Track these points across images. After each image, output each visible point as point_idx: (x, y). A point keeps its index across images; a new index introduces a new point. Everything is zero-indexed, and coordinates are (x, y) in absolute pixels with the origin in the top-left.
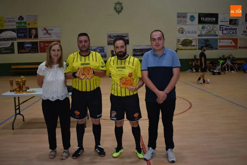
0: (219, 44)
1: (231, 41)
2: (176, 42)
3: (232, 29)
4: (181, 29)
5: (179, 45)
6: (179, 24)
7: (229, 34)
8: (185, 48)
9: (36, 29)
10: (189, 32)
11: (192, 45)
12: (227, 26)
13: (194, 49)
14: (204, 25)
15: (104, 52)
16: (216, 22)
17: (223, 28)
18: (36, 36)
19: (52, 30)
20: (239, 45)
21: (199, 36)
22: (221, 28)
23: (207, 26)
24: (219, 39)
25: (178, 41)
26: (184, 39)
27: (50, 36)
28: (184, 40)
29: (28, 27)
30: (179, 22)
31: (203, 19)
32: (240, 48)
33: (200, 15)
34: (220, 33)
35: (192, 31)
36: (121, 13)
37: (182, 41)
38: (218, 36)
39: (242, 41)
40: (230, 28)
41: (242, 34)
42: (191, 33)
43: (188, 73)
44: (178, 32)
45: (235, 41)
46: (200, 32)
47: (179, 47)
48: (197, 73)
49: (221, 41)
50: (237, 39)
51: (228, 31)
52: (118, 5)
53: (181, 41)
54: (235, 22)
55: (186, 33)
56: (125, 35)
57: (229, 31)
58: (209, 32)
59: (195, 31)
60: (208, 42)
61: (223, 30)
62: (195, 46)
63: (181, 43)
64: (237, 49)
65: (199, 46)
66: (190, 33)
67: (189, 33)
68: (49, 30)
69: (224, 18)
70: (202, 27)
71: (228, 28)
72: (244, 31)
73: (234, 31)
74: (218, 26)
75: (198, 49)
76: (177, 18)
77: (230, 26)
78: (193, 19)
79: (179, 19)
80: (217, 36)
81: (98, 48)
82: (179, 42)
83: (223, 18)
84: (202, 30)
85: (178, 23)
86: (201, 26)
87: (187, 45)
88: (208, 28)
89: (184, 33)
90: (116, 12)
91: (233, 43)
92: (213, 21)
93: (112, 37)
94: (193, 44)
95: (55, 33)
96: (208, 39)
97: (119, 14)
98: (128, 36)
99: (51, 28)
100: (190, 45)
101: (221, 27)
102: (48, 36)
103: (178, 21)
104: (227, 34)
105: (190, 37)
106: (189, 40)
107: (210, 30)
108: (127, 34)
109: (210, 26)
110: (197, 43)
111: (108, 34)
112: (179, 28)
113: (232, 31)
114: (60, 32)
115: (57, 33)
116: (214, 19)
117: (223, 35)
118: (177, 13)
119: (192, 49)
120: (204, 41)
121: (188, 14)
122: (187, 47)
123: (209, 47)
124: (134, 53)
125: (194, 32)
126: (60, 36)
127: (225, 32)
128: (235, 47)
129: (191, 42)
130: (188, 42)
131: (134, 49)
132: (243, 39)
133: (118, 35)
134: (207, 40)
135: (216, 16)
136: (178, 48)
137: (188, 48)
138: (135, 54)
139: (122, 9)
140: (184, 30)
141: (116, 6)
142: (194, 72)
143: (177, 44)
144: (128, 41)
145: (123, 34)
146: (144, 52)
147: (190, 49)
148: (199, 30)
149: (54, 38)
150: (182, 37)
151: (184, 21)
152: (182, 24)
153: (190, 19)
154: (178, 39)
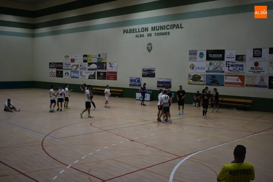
0: (225, 81)
1: (237, 78)
3: (238, 65)
4: (192, 66)
5: (190, 79)
6: (191, 60)
7: (235, 71)
8: (195, 83)
9: (106, 63)
10: (198, 68)
12: (233, 63)
13: (202, 85)
14: (212, 62)
15: (140, 82)
16: (223, 59)
17: (229, 64)
18: (106, 68)
20: (246, 83)
21: (207, 72)
22: (227, 65)
23: (214, 62)
24: (225, 75)
25: (190, 76)
26: (193, 74)
28: (194, 75)
29: (103, 61)
31: (210, 55)
32: (247, 85)
33: (208, 52)
34: (226, 69)
36: (151, 52)
38: (225, 72)
39: (248, 78)
40: (236, 64)
41: (249, 71)
42: (200, 69)
45: (242, 78)
46: (208, 68)
49: (228, 77)
50: (244, 76)
51: (234, 67)
52: (149, 46)
53: (191, 76)
54: (242, 58)
56: (153, 70)
57: (236, 67)
58: (216, 68)
59: (203, 68)
60: (215, 78)
61: (229, 67)
63: (192, 78)
64: (244, 87)
69: (231, 54)
70: (210, 63)
71: (235, 64)
72: (251, 68)
73: (241, 68)
74: (224, 63)
75: (206, 85)
76: (189, 55)
77: (237, 62)
78: (202, 56)
79: (191, 56)
80: (223, 72)
81: (136, 79)
83: (229, 54)
84: (209, 66)
86: (208, 62)
87: (197, 81)
88: (215, 64)
89: (194, 69)
90: (148, 51)
91: (239, 80)
92: (220, 57)
93: (145, 70)
94: (201, 79)
96: (215, 75)
99: (113, 63)
100: (199, 80)
101: (227, 63)
103: (190, 58)
104: (233, 71)
105: (199, 72)
106: (198, 75)
107: (217, 66)
108: (154, 68)
109: (217, 62)
110: (205, 79)
113: (239, 68)
116: (221, 55)
117: (229, 71)
118: (189, 51)
119: (200, 84)
120: (211, 77)
121: (198, 51)
123: (215, 83)
125: (202, 68)
126: (118, 69)
127: (231, 68)
128: (242, 85)
129: (199, 77)
130: (197, 77)
131: (158, 81)
132: (250, 76)
134: (213, 76)
135: (222, 52)
136: (189, 82)
139: (152, 48)
140: (194, 66)
141: (148, 46)
143: (188, 79)
144: (155, 75)
145: (152, 68)
146: (165, 85)
147: (199, 84)
148: (207, 66)
149: (114, 70)
150: (193, 73)
151: (194, 58)
152: (193, 60)
153: (199, 56)
154: (189, 74)
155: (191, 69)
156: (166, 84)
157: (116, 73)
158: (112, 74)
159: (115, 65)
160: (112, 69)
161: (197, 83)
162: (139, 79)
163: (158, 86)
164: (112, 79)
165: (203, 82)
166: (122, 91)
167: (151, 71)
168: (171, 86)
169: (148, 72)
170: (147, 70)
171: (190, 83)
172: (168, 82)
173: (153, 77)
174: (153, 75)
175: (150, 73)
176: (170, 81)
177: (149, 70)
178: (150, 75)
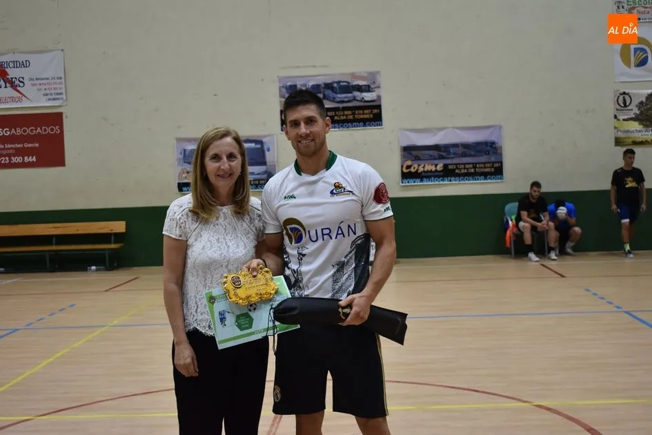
2: (610, 107)
4: (632, 47)
5: (624, 120)
15: (264, 163)
19: (25, 64)
25: (623, 100)
26: (649, 91)
27: (18, 95)
28: (651, 97)
37: (641, 103)
44: (618, 59)
47: (628, 131)
53: (636, 101)
56: (362, 83)
63: (638, 112)
68: (11, 65)
82: (625, 106)
95: (37, 79)
98: (379, 87)
99: (21, 58)
102: (10, 92)
103: (620, 5)
108: (373, 76)
111: (281, 79)
114: (63, 76)
115: (47, 79)
124: (408, 167)
126: (63, 91)
131: (405, 144)
133: (329, 81)
136: (620, 135)
138: (412, 170)
140: (649, 45)
143: (615, 117)
144: (375, 111)
145: (353, 75)
146: (456, 161)
149: (34, 101)
151: (648, 5)
152: (639, 19)
154: (621, 94)
155: (628, 64)
156: (465, 160)
157: (56, 119)
158: (19, 132)
159: (43, 66)
160: (13, 99)
162: (261, 142)
163: (406, 176)
164: (18, 159)
166: (119, 227)
167: (348, 88)
168: (501, 163)
169: (325, 98)
170: (316, 89)
171: (630, 141)
172: (478, 144)
173: (365, 125)
174: (363, 114)
175: (341, 105)
176: (496, 141)
177: (335, 85)
178: (346, 113)
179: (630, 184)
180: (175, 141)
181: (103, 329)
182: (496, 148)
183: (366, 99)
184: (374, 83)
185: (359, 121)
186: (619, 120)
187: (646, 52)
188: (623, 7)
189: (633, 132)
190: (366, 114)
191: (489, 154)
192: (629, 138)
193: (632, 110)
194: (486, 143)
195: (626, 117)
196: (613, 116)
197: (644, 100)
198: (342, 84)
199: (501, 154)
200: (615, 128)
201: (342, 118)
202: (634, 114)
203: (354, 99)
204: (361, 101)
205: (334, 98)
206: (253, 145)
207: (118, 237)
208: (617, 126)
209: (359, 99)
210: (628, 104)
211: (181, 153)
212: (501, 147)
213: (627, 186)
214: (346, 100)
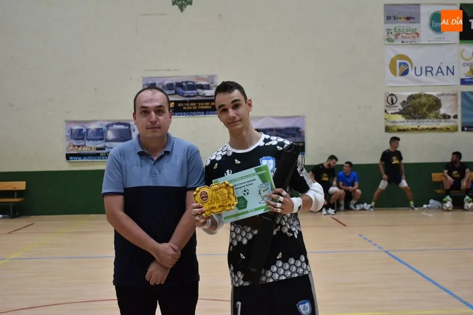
2: (382, 105)
4: (398, 62)
5: (392, 114)
6: (392, 41)
8: (416, 127)
10: (428, 70)
11: (438, 113)
13: (448, 130)
21: (463, 82)
25: (391, 100)
26: (410, 94)
28: (411, 97)
30: (393, 37)
33: (467, 11)
35: (440, 67)
36: (189, 6)
37: (404, 102)
42: (434, 72)
43: (424, 213)
44: (388, 70)
46: (468, 69)
47: (394, 122)
48: (458, 213)
53: (400, 101)
55: (418, 73)
56: (203, 83)
59: (448, 67)
62: (449, 117)
63: (401, 108)
65: (463, 115)
66: (431, 71)
67: (426, 71)
75: (463, 130)
76: (385, 23)
79: (392, 26)
81: (110, 128)
82: (393, 103)
85: (389, 40)
86: (469, 49)
87: (423, 117)
89: (411, 73)
90: (174, 4)
94: (442, 111)
97: (182, 10)
100: (432, 115)
103: (389, 31)
105: (431, 86)
106: (430, 96)
108: (212, 77)
110: (459, 108)
111: (144, 79)
112: (393, 55)
118: (385, 5)
119: (441, 130)
121: (422, 7)
122: (422, 120)
125: (444, 70)
129: (435, 104)
130: (425, 105)
133: (180, 81)
136: (389, 124)
137: (425, 124)
140: (410, 61)
142: (448, 210)
143: (386, 111)
145: (198, 77)
147: (434, 129)
148: (463, 61)
150: (405, 89)
151: (409, 32)
152: (403, 42)
153: (431, 25)
154: (390, 95)
155: (395, 74)
161: (425, 127)
162: (128, 125)
165: (452, 119)
167: (193, 87)
168: (304, 143)
169: (176, 93)
170: (170, 86)
171: (395, 129)
172: (287, 129)
173: (205, 114)
174: (204, 105)
175: (188, 99)
176: (300, 127)
177: (184, 84)
178: (192, 104)
179: (395, 161)
180: (65, 123)
181: (4, 261)
182: (300, 132)
183: (207, 95)
184: (213, 83)
185: (201, 110)
186: (388, 114)
187: (407, 66)
188: (391, 33)
189: (398, 122)
190: (206, 106)
191: (295, 137)
192: (395, 126)
193: (397, 106)
194: (293, 129)
195: (393, 112)
196: (384, 111)
197: (406, 100)
198: (189, 83)
199: (304, 137)
200: (386, 119)
201: (189, 108)
202: (399, 109)
203: (198, 94)
204: (203, 96)
205: (183, 94)
206: (122, 127)
207: (20, 193)
208: (386, 117)
209: (201, 95)
210: (394, 102)
211: (69, 132)
212: (304, 131)
213: (393, 163)
214: (192, 95)
